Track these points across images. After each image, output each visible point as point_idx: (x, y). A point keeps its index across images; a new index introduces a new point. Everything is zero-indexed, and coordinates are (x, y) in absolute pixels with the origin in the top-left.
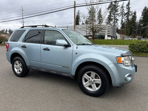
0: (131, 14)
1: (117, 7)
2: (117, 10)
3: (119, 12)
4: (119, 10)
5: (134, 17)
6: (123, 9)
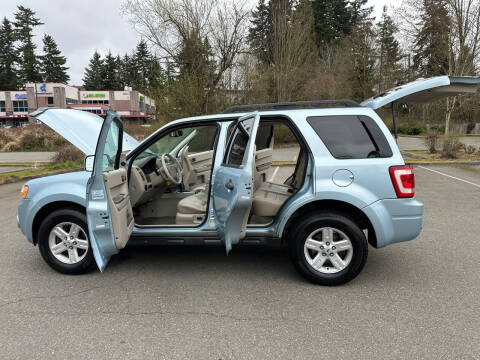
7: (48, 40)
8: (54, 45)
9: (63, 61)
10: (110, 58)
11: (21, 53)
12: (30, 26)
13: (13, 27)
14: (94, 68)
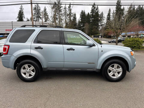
0: (72, 15)
1: (60, 8)
2: (61, 10)
3: (63, 12)
4: (63, 10)
5: (75, 18)
6: (66, 10)
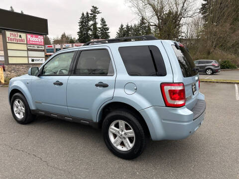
7: (103, 20)
8: (105, 22)
9: (108, 29)
10: (128, 26)
11: (92, 27)
12: (96, 14)
13: (90, 15)
14: (120, 31)
